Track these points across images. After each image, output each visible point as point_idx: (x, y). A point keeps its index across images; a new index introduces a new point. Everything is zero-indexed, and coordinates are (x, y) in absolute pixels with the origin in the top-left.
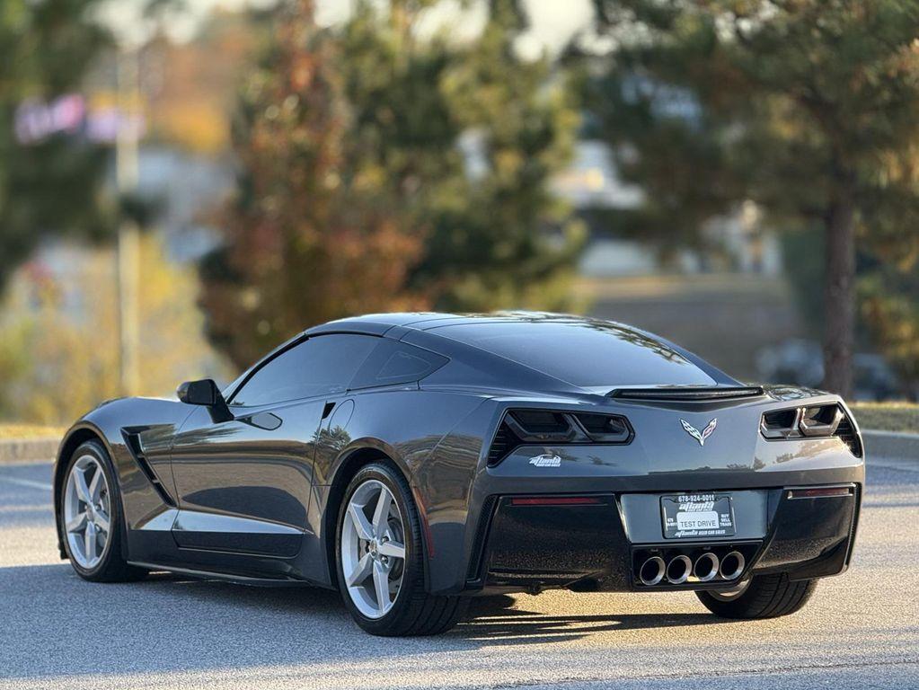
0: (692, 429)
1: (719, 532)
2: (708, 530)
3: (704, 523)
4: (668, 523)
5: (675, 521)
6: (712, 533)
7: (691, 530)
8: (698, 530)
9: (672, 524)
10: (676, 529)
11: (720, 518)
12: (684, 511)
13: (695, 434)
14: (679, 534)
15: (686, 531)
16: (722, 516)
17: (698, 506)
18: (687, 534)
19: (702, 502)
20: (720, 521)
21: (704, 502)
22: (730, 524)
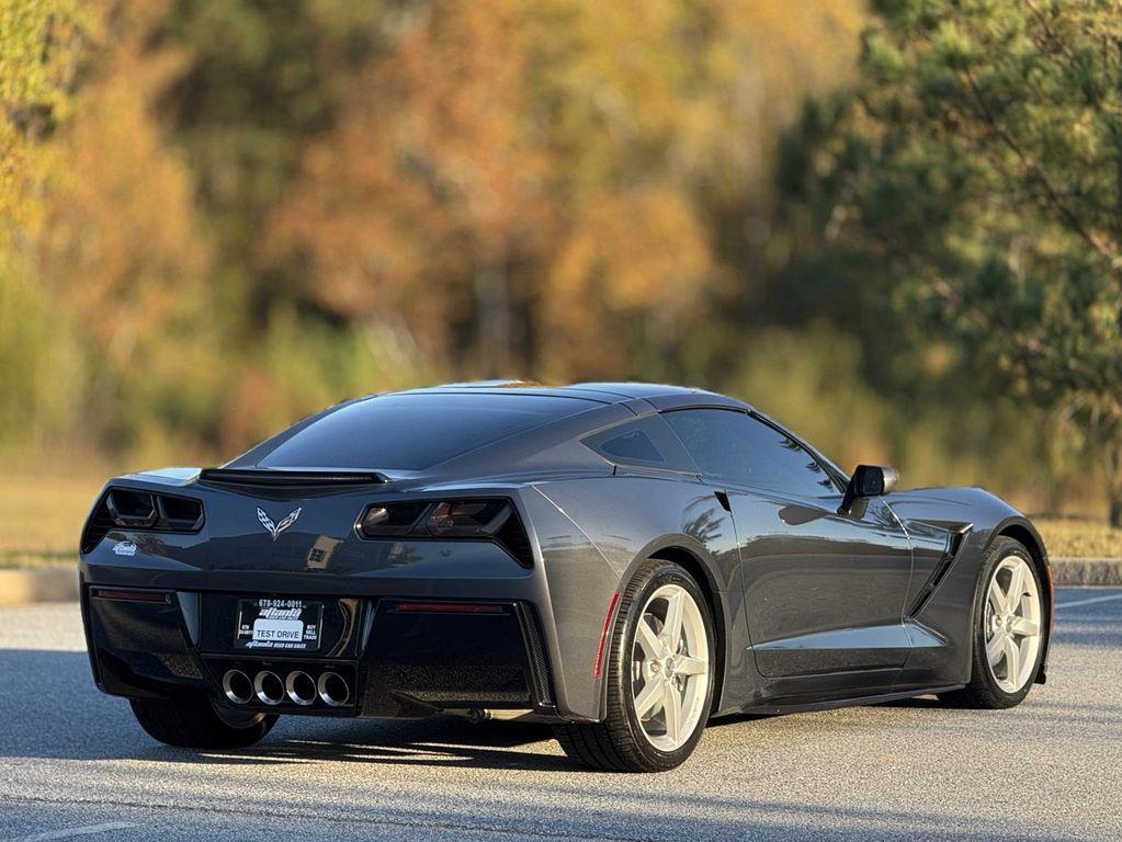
0: (267, 519)
1: (298, 646)
2: (285, 642)
3: (285, 634)
4: (243, 630)
5: (251, 628)
6: (290, 646)
7: (266, 641)
8: (274, 642)
9: (247, 633)
10: (249, 638)
11: (305, 629)
12: (264, 617)
13: (267, 526)
14: (250, 645)
15: (259, 641)
16: (309, 627)
17: (282, 613)
18: (260, 645)
19: (286, 608)
20: (304, 633)
21: (290, 609)
22: (315, 637)
